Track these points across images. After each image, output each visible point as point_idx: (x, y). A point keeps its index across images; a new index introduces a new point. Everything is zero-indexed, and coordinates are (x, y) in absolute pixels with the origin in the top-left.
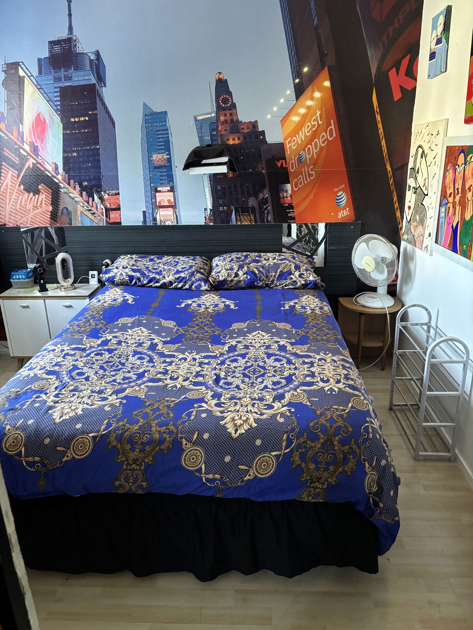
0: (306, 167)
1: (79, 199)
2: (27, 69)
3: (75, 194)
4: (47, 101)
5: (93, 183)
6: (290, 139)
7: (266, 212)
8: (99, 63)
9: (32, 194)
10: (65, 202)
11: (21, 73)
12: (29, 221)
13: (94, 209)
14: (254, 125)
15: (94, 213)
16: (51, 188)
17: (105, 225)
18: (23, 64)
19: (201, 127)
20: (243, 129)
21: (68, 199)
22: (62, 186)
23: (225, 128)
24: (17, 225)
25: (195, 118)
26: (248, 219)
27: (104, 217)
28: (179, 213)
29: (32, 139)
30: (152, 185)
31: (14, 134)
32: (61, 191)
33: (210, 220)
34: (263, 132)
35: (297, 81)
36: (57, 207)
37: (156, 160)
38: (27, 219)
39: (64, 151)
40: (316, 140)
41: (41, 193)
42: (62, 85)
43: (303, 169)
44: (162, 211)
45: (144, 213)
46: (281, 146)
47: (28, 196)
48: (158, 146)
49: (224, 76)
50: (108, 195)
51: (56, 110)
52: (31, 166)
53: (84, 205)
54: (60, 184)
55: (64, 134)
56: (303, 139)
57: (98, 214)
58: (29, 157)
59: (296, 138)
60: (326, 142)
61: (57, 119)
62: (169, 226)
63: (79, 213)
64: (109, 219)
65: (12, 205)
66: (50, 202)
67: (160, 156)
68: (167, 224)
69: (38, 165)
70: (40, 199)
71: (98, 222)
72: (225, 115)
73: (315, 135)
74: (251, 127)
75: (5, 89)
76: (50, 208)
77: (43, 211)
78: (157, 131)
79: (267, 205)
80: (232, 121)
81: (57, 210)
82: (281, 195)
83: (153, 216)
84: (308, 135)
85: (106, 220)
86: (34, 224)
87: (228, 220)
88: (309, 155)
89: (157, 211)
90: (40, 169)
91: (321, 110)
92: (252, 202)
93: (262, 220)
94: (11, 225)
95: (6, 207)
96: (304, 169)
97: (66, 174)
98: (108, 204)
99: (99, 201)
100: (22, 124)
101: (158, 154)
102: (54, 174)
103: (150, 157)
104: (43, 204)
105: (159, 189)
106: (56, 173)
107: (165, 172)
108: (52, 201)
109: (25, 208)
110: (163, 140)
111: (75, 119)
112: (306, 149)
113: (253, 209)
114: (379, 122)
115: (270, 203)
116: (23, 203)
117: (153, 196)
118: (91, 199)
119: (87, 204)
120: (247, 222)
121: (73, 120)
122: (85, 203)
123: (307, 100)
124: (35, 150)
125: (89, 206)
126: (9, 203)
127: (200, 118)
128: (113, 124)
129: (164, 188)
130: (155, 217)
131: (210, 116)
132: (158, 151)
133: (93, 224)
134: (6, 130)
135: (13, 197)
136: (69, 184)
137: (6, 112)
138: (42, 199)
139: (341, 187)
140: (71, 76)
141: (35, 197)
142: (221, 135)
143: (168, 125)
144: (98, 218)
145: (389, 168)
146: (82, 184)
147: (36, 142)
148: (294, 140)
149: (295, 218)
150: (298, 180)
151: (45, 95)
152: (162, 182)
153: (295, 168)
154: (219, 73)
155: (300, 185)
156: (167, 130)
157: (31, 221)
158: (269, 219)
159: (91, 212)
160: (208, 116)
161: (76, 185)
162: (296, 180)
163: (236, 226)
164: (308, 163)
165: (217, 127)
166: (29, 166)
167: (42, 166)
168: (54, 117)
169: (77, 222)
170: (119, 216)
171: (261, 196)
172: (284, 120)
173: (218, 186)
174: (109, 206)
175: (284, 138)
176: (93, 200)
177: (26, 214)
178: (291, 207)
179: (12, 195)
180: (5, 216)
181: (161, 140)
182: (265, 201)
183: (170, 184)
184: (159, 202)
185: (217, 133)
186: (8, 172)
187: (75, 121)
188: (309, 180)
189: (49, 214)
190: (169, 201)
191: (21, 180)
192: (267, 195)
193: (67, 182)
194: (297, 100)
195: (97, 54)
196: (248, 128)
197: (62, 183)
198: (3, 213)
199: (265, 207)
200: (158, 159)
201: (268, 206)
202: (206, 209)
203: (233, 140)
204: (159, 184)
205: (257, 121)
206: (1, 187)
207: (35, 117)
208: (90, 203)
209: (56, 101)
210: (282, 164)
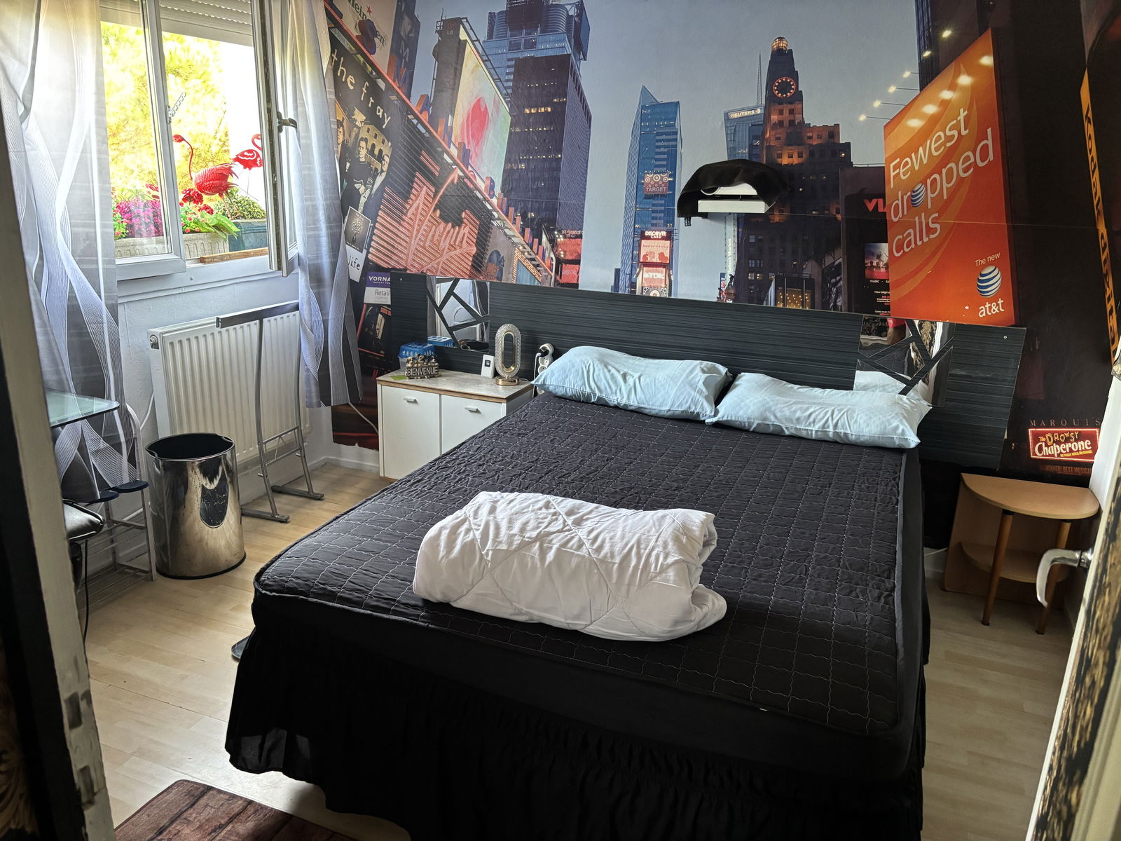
0: (923, 214)
1: (518, 239)
2: (471, 29)
3: (513, 230)
4: (494, 80)
5: (543, 214)
6: (898, 160)
7: (834, 290)
8: (581, 22)
9: (450, 224)
10: (497, 242)
11: (463, 36)
12: (440, 267)
13: (538, 258)
14: (833, 132)
15: (538, 265)
16: (479, 218)
17: (552, 286)
18: (467, 21)
19: (735, 131)
20: (810, 138)
21: (502, 238)
22: (496, 216)
23: (778, 136)
24: (422, 272)
25: (727, 116)
26: (798, 299)
27: (553, 274)
28: (676, 278)
29: (463, 139)
30: (637, 226)
31: (439, 129)
32: (493, 224)
33: (728, 294)
34: (849, 144)
35: (927, 54)
36: (483, 248)
37: (649, 183)
38: (438, 263)
39: (508, 160)
40: (952, 165)
41: (464, 225)
42: (520, 55)
43: (917, 219)
44: (647, 272)
45: (617, 272)
46: (879, 173)
47: (445, 228)
48: (656, 160)
49: (788, 44)
50: (565, 237)
51: (505, 95)
52: (456, 181)
53: (525, 250)
54: (494, 213)
55: (511, 133)
56: (925, 161)
57: (545, 268)
58: (454, 167)
59: (911, 158)
60: (972, 169)
61: (505, 108)
62: (655, 298)
63: (515, 262)
64: (561, 278)
65: (420, 239)
66: (475, 241)
67: (657, 178)
68: (651, 295)
69: (466, 180)
70: (461, 235)
71: (542, 280)
72: (781, 112)
73: (950, 154)
74: (825, 135)
75: (437, 60)
76: (474, 250)
77: (462, 254)
78: (658, 134)
79: (838, 278)
80: (792, 122)
81: (483, 254)
82: (866, 261)
83: (630, 279)
84: (935, 154)
85: (555, 278)
87: (762, 297)
88: (932, 193)
89: (639, 272)
90: (468, 187)
91: (969, 109)
92: (810, 270)
93: (825, 305)
94: (414, 271)
95: (411, 242)
96: (920, 218)
97: (504, 197)
98: (562, 253)
99: (549, 246)
100: (453, 115)
101: (655, 173)
102: (487, 196)
103: (640, 177)
104: (465, 241)
105: (648, 233)
106: (489, 195)
107: (661, 205)
108: (478, 238)
109: (438, 246)
110: (666, 150)
111: (530, 110)
112: (929, 181)
113: (810, 284)
114: (1090, 138)
115: (844, 275)
116: (436, 238)
117: (636, 244)
118: (536, 241)
119: (529, 250)
120: (796, 304)
121: (527, 111)
122: (526, 246)
123: (943, 89)
124: (465, 155)
125: (532, 253)
126: (416, 236)
127: (734, 116)
128: (589, 119)
129: (657, 233)
130: (633, 281)
131: (753, 112)
132: (655, 169)
133: (534, 282)
134: (429, 123)
135: (424, 227)
136: (507, 215)
137: (432, 96)
138: (464, 235)
139: (991, 258)
140: (535, 42)
141: (454, 230)
142: (769, 147)
143: (677, 126)
144: (543, 273)
145: (1102, 229)
146: (527, 216)
147: (469, 143)
148: (907, 163)
149: (889, 306)
150: (904, 239)
151: (492, 71)
152: (655, 222)
153: (900, 215)
154: (778, 38)
155: (908, 247)
156: (676, 133)
157: (442, 267)
158: (839, 304)
159: (534, 262)
160: (749, 112)
161: (517, 216)
162: (901, 237)
163: (775, 310)
164: (930, 206)
165: (764, 133)
166: (453, 180)
167: (472, 183)
168: (501, 106)
169: (510, 278)
170: (576, 274)
171: (828, 261)
172: (892, 125)
173: (751, 237)
174: (562, 256)
175: (886, 159)
176: (540, 243)
177: (438, 255)
178: (884, 285)
179: (422, 225)
180: (407, 256)
181: (662, 150)
182: (835, 270)
183: (667, 226)
184: (645, 256)
185: (762, 143)
186: (421, 188)
187: (530, 113)
188: (926, 240)
189: (471, 259)
190: (661, 255)
191: (439, 201)
192: (841, 260)
193: (504, 209)
194: (922, 89)
195: (581, 8)
196: (819, 137)
197: (497, 212)
198: (406, 251)
199: (833, 280)
200: (652, 183)
201: (841, 279)
202: (723, 275)
203: (789, 157)
204: (650, 225)
205: (838, 125)
206: (408, 210)
207: (472, 105)
208: (535, 247)
209: (508, 81)
210: (876, 206)
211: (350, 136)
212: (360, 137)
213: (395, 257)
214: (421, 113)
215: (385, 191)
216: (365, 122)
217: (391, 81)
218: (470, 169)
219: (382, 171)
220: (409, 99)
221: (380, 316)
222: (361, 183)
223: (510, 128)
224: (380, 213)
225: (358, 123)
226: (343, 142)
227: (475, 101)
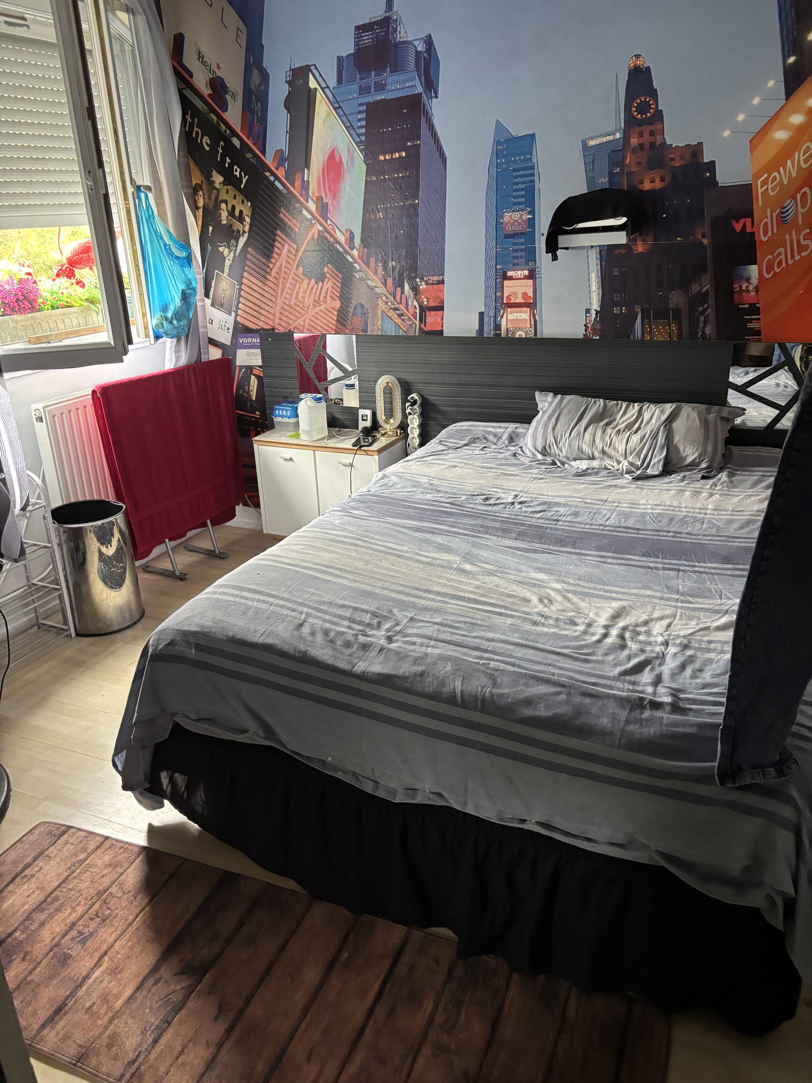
0: (794, 232)
1: (380, 290)
2: (321, 75)
3: (375, 282)
4: (346, 127)
5: (404, 262)
6: (766, 176)
7: (702, 318)
8: (430, 57)
9: (313, 280)
10: (360, 296)
11: (313, 84)
12: (306, 325)
13: (402, 307)
14: (696, 151)
15: (402, 315)
16: (341, 272)
17: (417, 334)
18: (316, 68)
19: (594, 159)
20: (672, 159)
21: (364, 290)
22: (358, 268)
23: (638, 160)
24: (289, 331)
25: (584, 143)
26: (665, 331)
27: (417, 322)
28: (541, 317)
31: (296, 184)
32: (355, 277)
33: (593, 329)
34: (713, 163)
35: (792, 59)
36: (347, 302)
37: (509, 222)
38: (304, 321)
39: (366, 210)
41: (326, 280)
42: (370, 99)
43: (787, 237)
44: (511, 313)
45: (481, 315)
46: (745, 192)
47: (308, 285)
48: (515, 197)
49: (646, 62)
50: (427, 284)
51: (359, 143)
52: (316, 236)
53: (388, 300)
54: (356, 265)
55: (366, 182)
56: (794, 175)
57: (408, 317)
58: (313, 222)
59: (779, 173)
61: (359, 156)
62: (520, 339)
63: (379, 313)
64: (425, 325)
65: (285, 298)
66: (338, 295)
67: (516, 216)
68: (517, 336)
69: (326, 234)
70: (324, 290)
71: (407, 329)
72: (641, 135)
74: (688, 155)
75: (289, 112)
76: (338, 304)
77: (326, 309)
78: (514, 170)
79: (706, 306)
80: (652, 145)
81: (347, 307)
82: (735, 286)
83: (495, 321)
84: (804, 166)
85: (420, 326)
86: (313, 330)
87: (628, 331)
88: (803, 207)
89: (503, 314)
90: (328, 241)
92: (676, 299)
93: (693, 334)
94: (282, 330)
95: (277, 301)
96: (791, 235)
97: (365, 247)
98: (425, 300)
99: (412, 294)
100: (308, 168)
101: (514, 211)
102: (348, 249)
103: (499, 216)
104: (328, 296)
105: (510, 274)
106: (350, 247)
107: (522, 244)
108: (341, 292)
109: (303, 303)
110: (524, 186)
111: (385, 157)
112: (799, 196)
113: (677, 313)
115: (712, 301)
116: (300, 295)
117: (499, 286)
118: (399, 289)
119: (392, 299)
120: (663, 336)
121: (382, 158)
122: (389, 296)
124: (323, 209)
125: (395, 303)
126: (282, 295)
127: (592, 143)
128: (444, 161)
129: (519, 273)
130: (498, 323)
131: (612, 137)
132: (514, 207)
133: (399, 332)
134: (286, 179)
135: (288, 285)
136: (368, 266)
137: (287, 150)
138: (328, 289)
140: (386, 83)
141: (318, 285)
142: (629, 174)
143: (534, 160)
144: (408, 322)
146: (388, 265)
147: (326, 195)
148: (775, 178)
149: (760, 331)
150: (775, 258)
151: (344, 118)
152: (516, 261)
153: (770, 234)
154: (635, 55)
155: (778, 267)
156: (533, 168)
157: (309, 324)
158: (707, 332)
159: (398, 312)
160: (608, 138)
161: (378, 266)
162: (770, 257)
163: (642, 343)
164: (800, 223)
165: (624, 158)
166: (313, 235)
167: (332, 236)
168: (355, 155)
169: (375, 329)
170: (440, 320)
171: (695, 288)
174: (426, 303)
175: (753, 175)
176: (403, 293)
177: (303, 312)
178: (754, 309)
179: (286, 283)
180: (274, 315)
181: (520, 186)
182: (703, 298)
183: (528, 265)
184: (508, 297)
185: (622, 170)
186: (283, 246)
187: (385, 160)
188: (797, 258)
189: (336, 313)
190: (525, 295)
191: (301, 258)
192: (708, 286)
193: (365, 261)
194: (787, 99)
195: (429, 41)
196: (682, 158)
197: (358, 263)
198: (272, 311)
199: (700, 309)
200: (512, 221)
201: (708, 307)
202: (588, 311)
203: (651, 182)
204: (511, 265)
205: (702, 143)
206: (271, 270)
207: (327, 156)
208: (398, 296)
209: (360, 128)
210: (744, 226)
211: (210, 199)
212: (220, 199)
213: (262, 318)
214: (277, 169)
215: (248, 252)
216: (224, 183)
217: (245, 138)
218: (329, 222)
219: (244, 232)
220: (265, 156)
221: (253, 377)
222: (224, 246)
223: (366, 176)
224: (245, 274)
225: (217, 185)
226: (204, 206)
227: (330, 151)
